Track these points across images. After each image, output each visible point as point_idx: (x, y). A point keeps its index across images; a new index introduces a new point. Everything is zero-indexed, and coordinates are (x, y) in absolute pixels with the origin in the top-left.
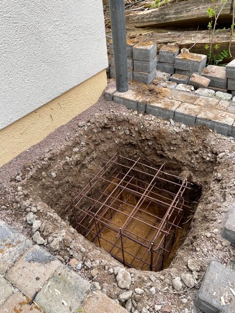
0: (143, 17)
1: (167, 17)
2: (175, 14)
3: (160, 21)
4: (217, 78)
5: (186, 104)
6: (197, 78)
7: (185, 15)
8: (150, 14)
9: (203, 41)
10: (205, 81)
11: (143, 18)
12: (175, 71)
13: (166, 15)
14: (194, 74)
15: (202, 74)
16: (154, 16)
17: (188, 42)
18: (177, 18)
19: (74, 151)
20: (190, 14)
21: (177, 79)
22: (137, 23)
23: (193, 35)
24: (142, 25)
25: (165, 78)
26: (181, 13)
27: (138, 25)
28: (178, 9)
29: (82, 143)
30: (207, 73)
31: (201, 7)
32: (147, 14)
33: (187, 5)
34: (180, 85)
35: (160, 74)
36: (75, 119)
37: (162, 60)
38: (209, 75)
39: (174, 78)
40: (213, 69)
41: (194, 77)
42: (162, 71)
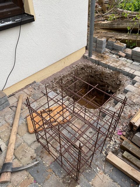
4: (129, 54)
6: (121, 53)
7: (121, 26)
8: (107, 23)
10: (124, 55)
11: (104, 25)
12: (113, 49)
13: (113, 25)
15: (123, 52)
17: (120, 38)
18: (117, 27)
20: (123, 26)
21: (113, 52)
24: (103, 28)
25: (109, 52)
26: (119, 25)
27: (101, 27)
28: (118, 23)
30: (125, 51)
33: (122, 22)
34: (114, 55)
35: (107, 50)
37: (108, 44)
38: (126, 52)
39: (112, 52)
40: (128, 50)
42: (108, 49)
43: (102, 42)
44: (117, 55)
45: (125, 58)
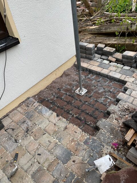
0: (92, 29)
1: (102, 30)
2: (105, 29)
3: (98, 32)
5: (105, 69)
8: (95, 28)
9: (115, 42)
12: (103, 54)
14: (110, 57)
15: (113, 56)
16: (96, 30)
20: (111, 30)
21: (104, 58)
22: (89, 32)
23: (111, 39)
26: (107, 29)
31: (115, 28)
32: (94, 29)
33: (110, 26)
34: (104, 60)
35: (97, 56)
38: (115, 57)
39: (102, 57)
40: (118, 54)
43: (90, 49)
44: (107, 60)
45: (115, 62)
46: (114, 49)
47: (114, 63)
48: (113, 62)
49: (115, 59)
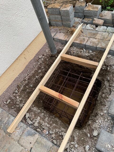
4: (108, 19)
5: (91, 39)
6: (97, 21)
10: (101, 22)
12: (85, 17)
14: (95, 19)
15: (100, 17)
19: (39, 72)
21: (86, 22)
25: (80, 22)
29: (42, 67)
30: (102, 16)
34: (88, 25)
35: (77, 20)
36: (37, 55)
37: (77, 11)
38: (103, 18)
39: (84, 21)
40: (105, 13)
41: (95, 20)
42: (78, 18)
43: (67, 12)
44: (92, 24)
45: (103, 25)
46: (100, 6)
47: (102, 27)
48: (100, 25)
49: (103, 21)
